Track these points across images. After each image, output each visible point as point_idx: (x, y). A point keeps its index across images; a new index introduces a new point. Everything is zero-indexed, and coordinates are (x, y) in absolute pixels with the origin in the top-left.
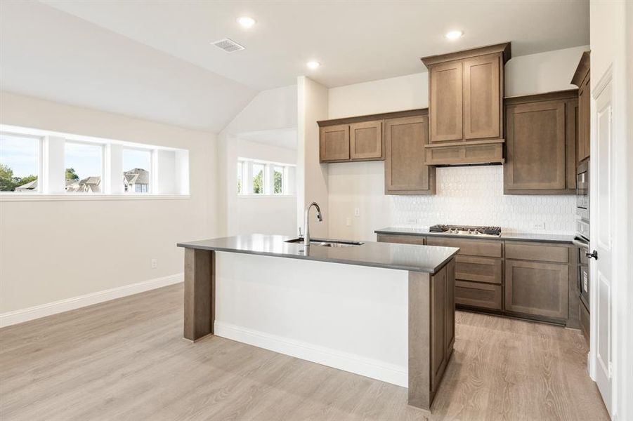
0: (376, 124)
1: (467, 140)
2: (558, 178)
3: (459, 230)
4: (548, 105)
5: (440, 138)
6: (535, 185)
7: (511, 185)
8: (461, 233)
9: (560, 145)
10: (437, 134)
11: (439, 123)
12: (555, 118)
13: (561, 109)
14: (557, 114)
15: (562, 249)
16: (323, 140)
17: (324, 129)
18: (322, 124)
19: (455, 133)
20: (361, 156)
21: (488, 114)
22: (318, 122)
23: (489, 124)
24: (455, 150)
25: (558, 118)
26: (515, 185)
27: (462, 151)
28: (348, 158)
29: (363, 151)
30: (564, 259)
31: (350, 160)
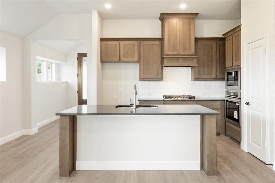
0: (136, 43)
1: (181, 55)
2: (214, 74)
3: (178, 97)
4: (210, 43)
5: (169, 53)
6: (206, 76)
7: (197, 76)
8: (179, 99)
9: (214, 60)
10: (168, 51)
11: (169, 46)
12: (213, 48)
13: (214, 45)
14: (213, 47)
15: (218, 103)
16: (103, 49)
17: (104, 43)
18: (102, 40)
19: (175, 51)
20: (127, 60)
21: (190, 44)
22: (100, 38)
23: (190, 48)
24: (178, 59)
25: (213, 49)
26: (199, 76)
27: (180, 60)
28: (119, 60)
29: (127, 57)
30: (219, 107)
31: (120, 61)
